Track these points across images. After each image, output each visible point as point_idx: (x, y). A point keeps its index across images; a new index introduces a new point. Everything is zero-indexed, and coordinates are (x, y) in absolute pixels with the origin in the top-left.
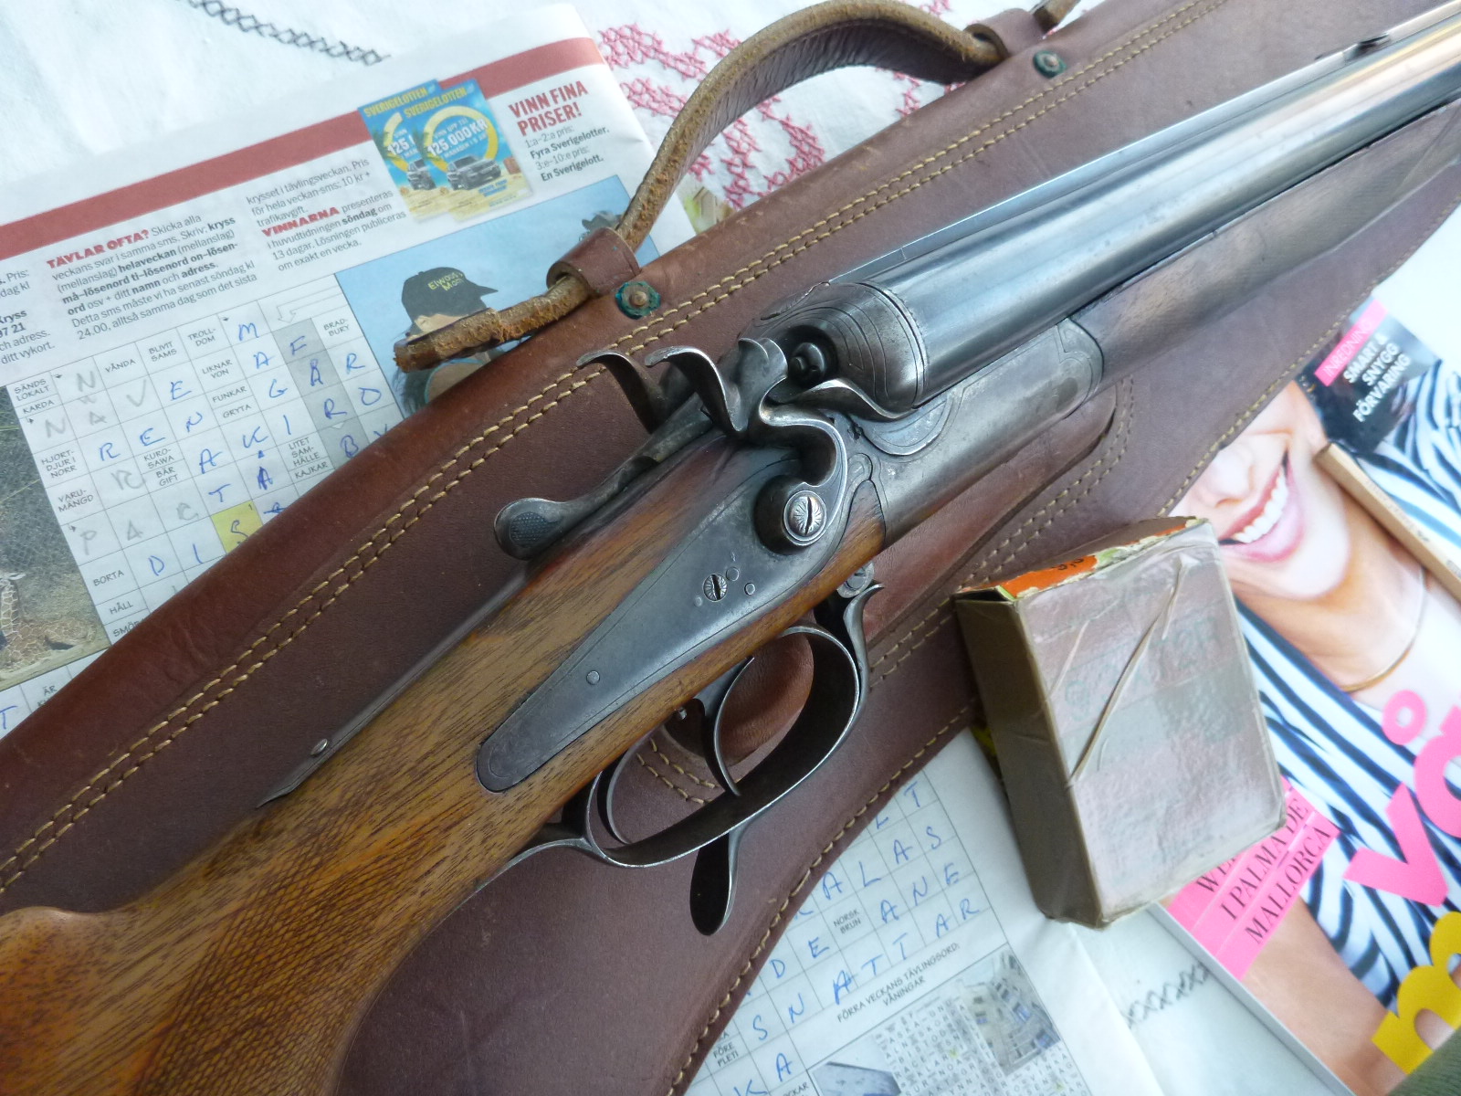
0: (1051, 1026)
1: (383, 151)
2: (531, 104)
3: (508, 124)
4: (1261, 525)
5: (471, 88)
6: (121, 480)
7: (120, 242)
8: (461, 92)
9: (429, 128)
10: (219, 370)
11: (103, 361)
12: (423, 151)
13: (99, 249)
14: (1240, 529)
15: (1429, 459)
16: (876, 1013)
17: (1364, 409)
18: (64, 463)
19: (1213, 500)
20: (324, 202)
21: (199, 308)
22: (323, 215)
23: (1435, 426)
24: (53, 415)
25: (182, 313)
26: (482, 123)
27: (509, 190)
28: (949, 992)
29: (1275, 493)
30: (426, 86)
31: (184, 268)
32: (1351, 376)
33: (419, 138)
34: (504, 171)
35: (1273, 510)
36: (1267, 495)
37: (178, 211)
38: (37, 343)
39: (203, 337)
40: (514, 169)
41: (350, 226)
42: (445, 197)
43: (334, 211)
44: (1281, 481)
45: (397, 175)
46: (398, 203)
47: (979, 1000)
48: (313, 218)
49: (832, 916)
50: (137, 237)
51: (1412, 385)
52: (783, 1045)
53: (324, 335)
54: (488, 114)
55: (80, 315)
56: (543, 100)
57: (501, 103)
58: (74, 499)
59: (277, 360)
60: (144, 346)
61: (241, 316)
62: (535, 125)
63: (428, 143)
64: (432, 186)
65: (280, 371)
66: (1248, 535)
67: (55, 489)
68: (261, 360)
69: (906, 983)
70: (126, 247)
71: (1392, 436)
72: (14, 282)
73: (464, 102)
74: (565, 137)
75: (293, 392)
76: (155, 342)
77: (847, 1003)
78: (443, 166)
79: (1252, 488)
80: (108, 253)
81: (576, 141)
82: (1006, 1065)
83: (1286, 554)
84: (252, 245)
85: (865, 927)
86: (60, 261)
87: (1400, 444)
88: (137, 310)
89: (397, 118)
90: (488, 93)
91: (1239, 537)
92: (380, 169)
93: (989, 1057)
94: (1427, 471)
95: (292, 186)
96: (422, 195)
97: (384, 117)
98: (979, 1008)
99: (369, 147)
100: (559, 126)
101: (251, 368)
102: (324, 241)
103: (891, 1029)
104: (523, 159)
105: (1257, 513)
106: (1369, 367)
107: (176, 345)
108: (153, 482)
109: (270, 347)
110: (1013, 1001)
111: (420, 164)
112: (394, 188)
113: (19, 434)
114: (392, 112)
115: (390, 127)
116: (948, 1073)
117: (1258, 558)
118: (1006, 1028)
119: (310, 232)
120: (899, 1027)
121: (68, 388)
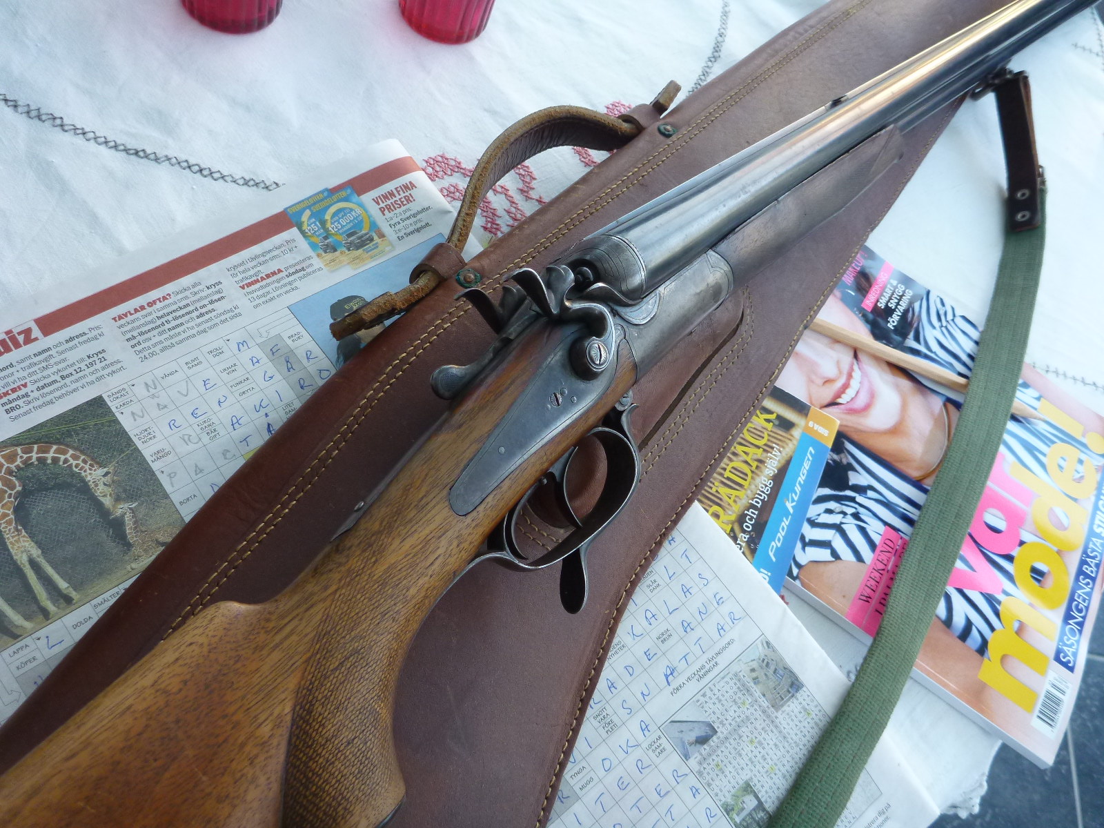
0: (797, 679)
1: (303, 233)
2: (385, 197)
3: (374, 210)
4: (850, 393)
5: (349, 191)
6: (187, 439)
7: (154, 302)
8: (343, 194)
9: (328, 217)
10: (231, 370)
11: (159, 373)
12: (326, 230)
13: (142, 308)
14: (839, 397)
15: (935, 346)
16: (693, 688)
17: (893, 321)
18: (147, 435)
19: (820, 382)
20: (273, 266)
21: (211, 335)
22: (274, 273)
23: (934, 327)
24: (134, 408)
25: (201, 340)
26: (359, 211)
27: (380, 248)
28: (735, 668)
29: (854, 374)
30: (322, 192)
31: (196, 314)
32: (882, 305)
33: (323, 223)
34: (376, 237)
35: (855, 384)
36: (850, 376)
37: (186, 281)
38: (116, 367)
39: (217, 352)
40: (382, 236)
41: (291, 278)
42: (343, 256)
43: (280, 271)
44: (856, 367)
45: (313, 246)
46: (317, 262)
47: (753, 670)
48: (268, 276)
49: (655, 634)
50: (164, 298)
51: (917, 305)
52: (642, 715)
53: (289, 342)
54: (361, 205)
55: (138, 348)
56: (392, 194)
57: (368, 198)
58: (159, 455)
59: (265, 360)
60: (182, 361)
61: (237, 337)
62: (389, 209)
63: (328, 225)
64: (335, 250)
65: (267, 365)
66: (844, 399)
67: (147, 451)
68: (255, 361)
69: (707, 667)
70: (159, 305)
71: (911, 335)
72: (94, 333)
73: (346, 199)
74: (408, 214)
75: (278, 377)
76: (188, 358)
77: (675, 685)
78: (339, 238)
79: (840, 372)
80: (149, 310)
81: (414, 216)
82: (776, 706)
83: (867, 408)
84: (234, 295)
85: (675, 638)
86: (120, 318)
87: (917, 339)
88: (173, 341)
89: (307, 213)
90: (359, 195)
91: (839, 400)
92: (303, 244)
93: (765, 704)
94: (935, 353)
95: (253, 259)
96: (329, 256)
97: (301, 213)
98: (754, 675)
99: (295, 230)
100: (403, 208)
101: (250, 366)
102: (277, 289)
103: (704, 695)
104: (386, 229)
105: (846, 386)
106: (890, 299)
107: (201, 358)
108: (205, 438)
109: (257, 352)
110: (772, 668)
111: (326, 238)
112: (313, 254)
113: (116, 420)
114: (304, 210)
115: (305, 218)
116: (743, 716)
117: (853, 411)
118: (771, 684)
119: (268, 285)
120: (709, 693)
121: (140, 391)
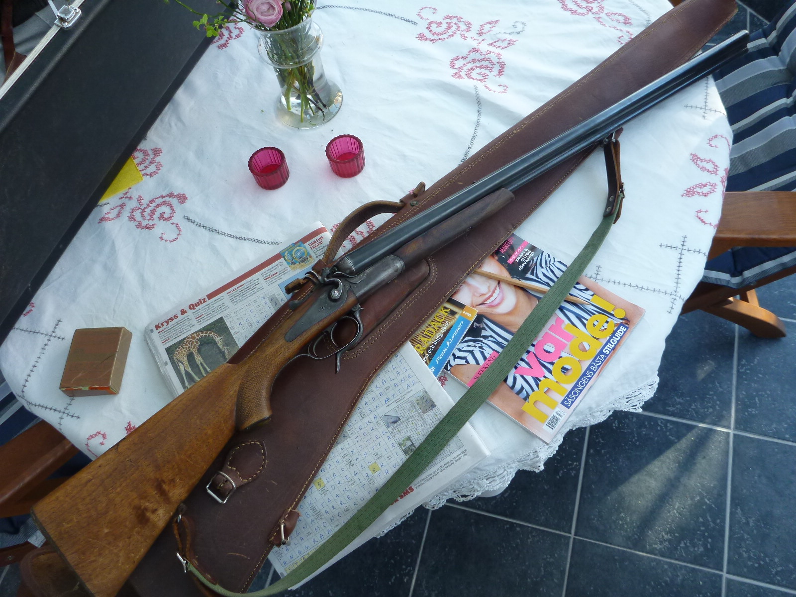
0: (434, 404)
1: (285, 259)
2: (313, 243)
3: (309, 248)
4: (492, 299)
5: (300, 243)
6: (243, 328)
7: (239, 287)
8: (299, 244)
9: (293, 253)
10: (259, 306)
11: (239, 309)
12: (293, 257)
13: (236, 289)
14: (486, 301)
15: (541, 276)
16: (395, 405)
17: (521, 267)
18: (233, 327)
19: (478, 295)
20: (275, 272)
21: (254, 296)
22: (275, 274)
23: (542, 268)
24: (231, 320)
25: (252, 297)
26: (304, 249)
27: (310, 261)
28: (411, 399)
29: (496, 291)
30: (292, 244)
31: (251, 289)
32: (517, 260)
33: (292, 255)
34: (309, 258)
35: (495, 295)
36: (494, 292)
37: (248, 279)
38: (227, 308)
39: (255, 301)
40: (311, 257)
41: (281, 275)
42: (297, 265)
43: (277, 273)
44: (498, 288)
45: (288, 263)
46: (289, 269)
47: (418, 400)
48: (273, 275)
49: (384, 388)
50: (242, 285)
51: (535, 259)
52: (375, 413)
53: (277, 296)
54: (305, 247)
55: (233, 301)
56: (315, 242)
57: (307, 244)
58: (236, 333)
59: (269, 303)
60: (245, 305)
61: (261, 296)
62: (314, 247)
63: (293, 255)
64: (295, 264)
65: (269, 304)
66: (488, 302)
67: (232, 332)
68: (266, 303)
69: (401, 398)
70: (240, 288)
71: (530, 272)
72: (222, 298)
73: (299, 246)
74: (320, 248)
75: (272, 307)
76: (247, 304)
77: (388, 404)
78: (297, 259)
79: (489, 291)
80: (237, 289)
81: (323, 248)
82: (424, 412)
83: (499, 304)
84: (262, 282)
85: (391, 388)
86: (229, 293)
87: (532, 274)
88: (243, 299)
89: (287, 252)
90: (304, 243)
91: (486, 302)
92: (285, 263)
93: (420, 411)
94: (541, 279)
95: (269, 270)
96: (293, 266)
97: (284, 253)
98: (418, 402)
99: (283, 258)
100: (319, 246)
101: (264, 305)
102: (276, 279)
103: (398, 408)
104: (312, 254)
105: (491, 296)
106: (523, 257)
107: (251, 303)
108: (249, 328)
109: (267, 300)
110: (425, 400)
111: (292, 260)
112: (288, 266)
113: (225, 324)
114: (285, 252)
115: (286, 254)
116: (411, 415)
117: (491, 306)
118: (424, 405)
119: (273, 278)
120: (400, 407)
121: (233, 315)
